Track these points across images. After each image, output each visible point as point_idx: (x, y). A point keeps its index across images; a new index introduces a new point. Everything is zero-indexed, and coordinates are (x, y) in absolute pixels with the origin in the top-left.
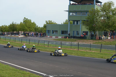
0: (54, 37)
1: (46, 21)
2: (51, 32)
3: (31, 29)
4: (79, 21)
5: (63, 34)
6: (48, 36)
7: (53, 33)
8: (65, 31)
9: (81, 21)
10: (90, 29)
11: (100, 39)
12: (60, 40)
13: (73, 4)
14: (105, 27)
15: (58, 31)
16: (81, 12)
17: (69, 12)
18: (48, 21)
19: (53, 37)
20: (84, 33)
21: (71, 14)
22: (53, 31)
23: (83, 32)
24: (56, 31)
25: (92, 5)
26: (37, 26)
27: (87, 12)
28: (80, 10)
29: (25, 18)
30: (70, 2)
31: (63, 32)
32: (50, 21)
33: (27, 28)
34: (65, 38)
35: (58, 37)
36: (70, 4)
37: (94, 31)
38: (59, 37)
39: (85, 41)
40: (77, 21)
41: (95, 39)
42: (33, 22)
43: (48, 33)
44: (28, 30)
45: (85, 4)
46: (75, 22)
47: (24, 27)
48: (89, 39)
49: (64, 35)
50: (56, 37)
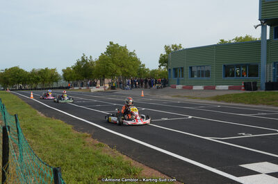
0: (201, 88)
1: (166, 48)
3: (127, 70)
6: (179, 87)
7: (192, 76)
19: (195, 88)
29: (111, 43)
32: (176, 46)
33: (115, 66)
35: (214, 89)
38: (219, 87)
43: (176, 75)
44: (119, 72)
47: (107, 65)
50: (205, 88)
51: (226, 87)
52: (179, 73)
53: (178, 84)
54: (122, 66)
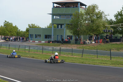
0: (37, 42)
1: (29, 25)
2: (34, 36)
3: (12, 34)
4: (64, 24)
5: (47, 38)
6: (31, 41)
7: (36, 37)
8: (49, 35)
9: (65, 24)
10: (74, 33)
11: (84, 43)
12: (43, 44)
13: (56, 7)
14: (89, 31)
15: (41, 36)
16: (65, 15)
17: (53, 15)
18: (31, 25)
19: (36, 42)
20: (68, 38)
21: (55, 17)
22: (36, 35)
23: (68, 36)
24: (40, 36)
25: (76, 8)
26: (20, 30)
27: (71, 15)
28: (64, 13)
29: (6, 21)
30: (53, 5)
31: (46, 37)
32: (33, 24)
33: (8, 32)
34: (48, 42)
35: (41, 42)
36: (54, 6)
37: (78, 35)
39: (69, 45)
40: (61, 25)
41: (80, 44)
42: (14, 26)
43: (31, 37)
44: (9, 34)
45: (69, 7)
46: (59, 26)
47: (5, 31)
48: (73, 44)
49: (47, 40)
50: (39, 42)
51: (44, 42)
52: (32, 36)
53: (31, 40)
54: (11, 32)
